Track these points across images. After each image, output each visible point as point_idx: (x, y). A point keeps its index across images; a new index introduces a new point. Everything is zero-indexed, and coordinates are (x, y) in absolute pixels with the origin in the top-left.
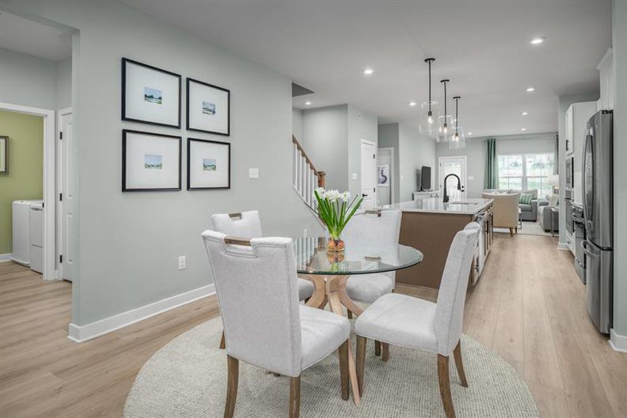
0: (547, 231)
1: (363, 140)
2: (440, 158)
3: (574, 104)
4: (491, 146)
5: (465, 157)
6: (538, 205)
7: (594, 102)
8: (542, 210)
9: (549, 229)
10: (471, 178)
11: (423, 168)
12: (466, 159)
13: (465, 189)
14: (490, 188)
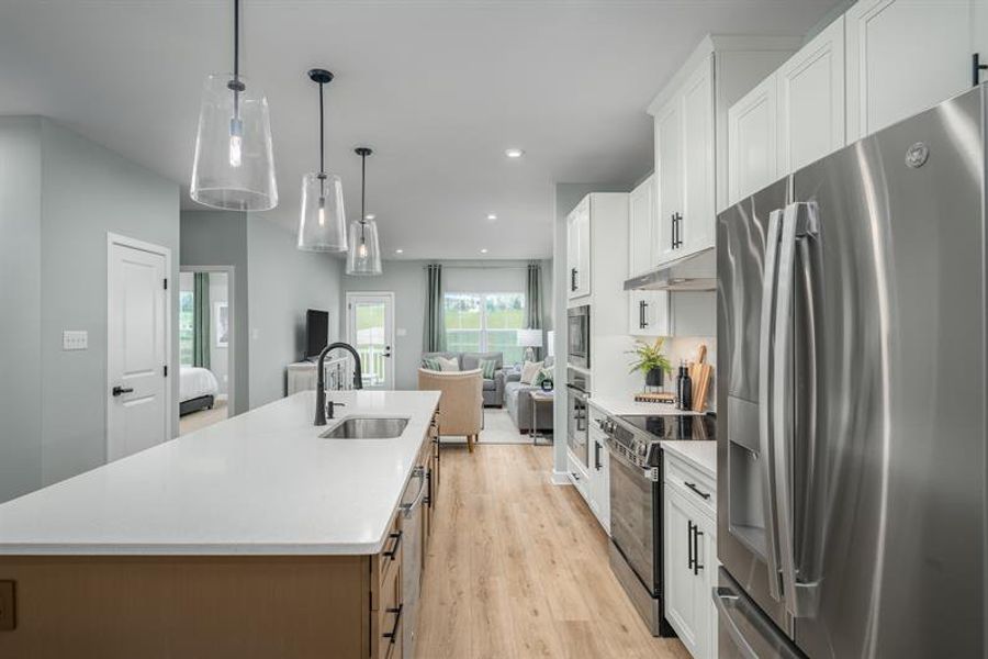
0: (523, 432)
1: (112, 237)
2: (348, 294)
3: (592, 194)
4: (434, 276)
5: (392, 294)
6: (505, 380)
7: (627, 194)
8: (516, 393)
9: (528, 427)
10: (402, 332)
11: (311, 313)
12: (393, 297)
13: (392, 351)
14: (433, 351)
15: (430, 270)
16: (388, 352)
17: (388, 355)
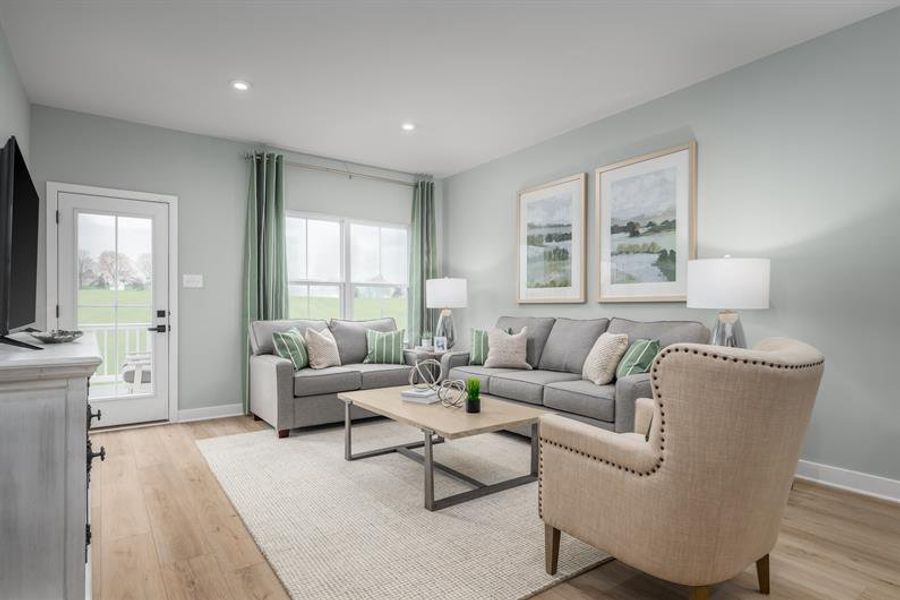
2: (54, 187)
4: (266, 175)
5: (173, 200)
10: (194, 281)
13: (173, 320)
14: (266, 318)
15: (259, 163)
16: (162, 321)
17: (161, 328)
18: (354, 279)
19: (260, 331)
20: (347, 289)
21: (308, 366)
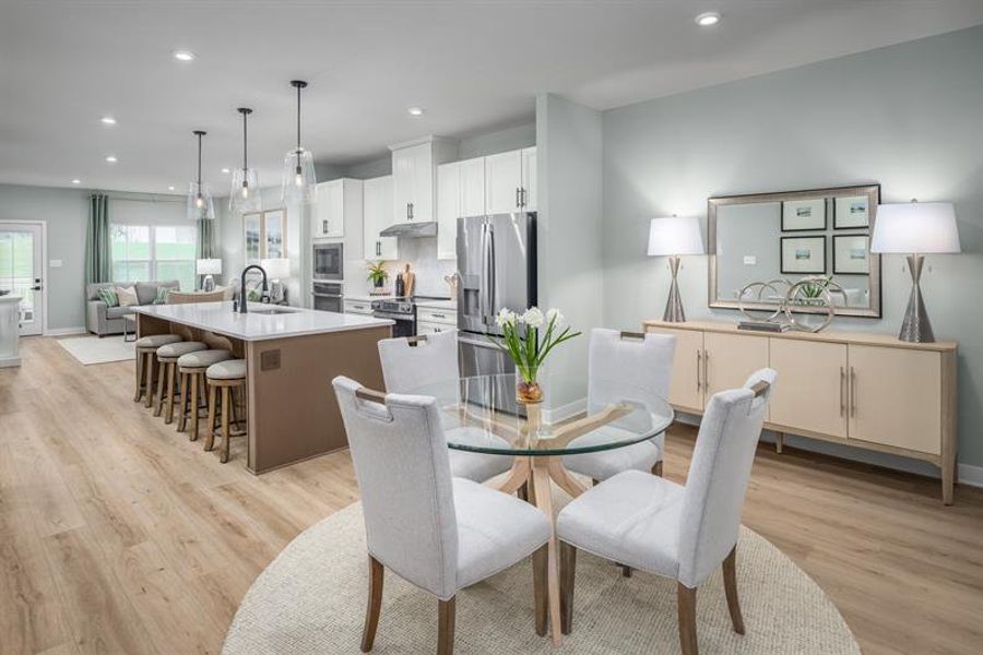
4: (99, 206)
5: (44, 223)
10: (57, 263)
12: (45, 226)
13: (45, 284)
14: (99, 281)
15: (94, 200)
16: (38, 285)
17: (37, 288)
18: (158, 258)
19: (93, 289)
20: (153, 264)
21: (118, 305)
